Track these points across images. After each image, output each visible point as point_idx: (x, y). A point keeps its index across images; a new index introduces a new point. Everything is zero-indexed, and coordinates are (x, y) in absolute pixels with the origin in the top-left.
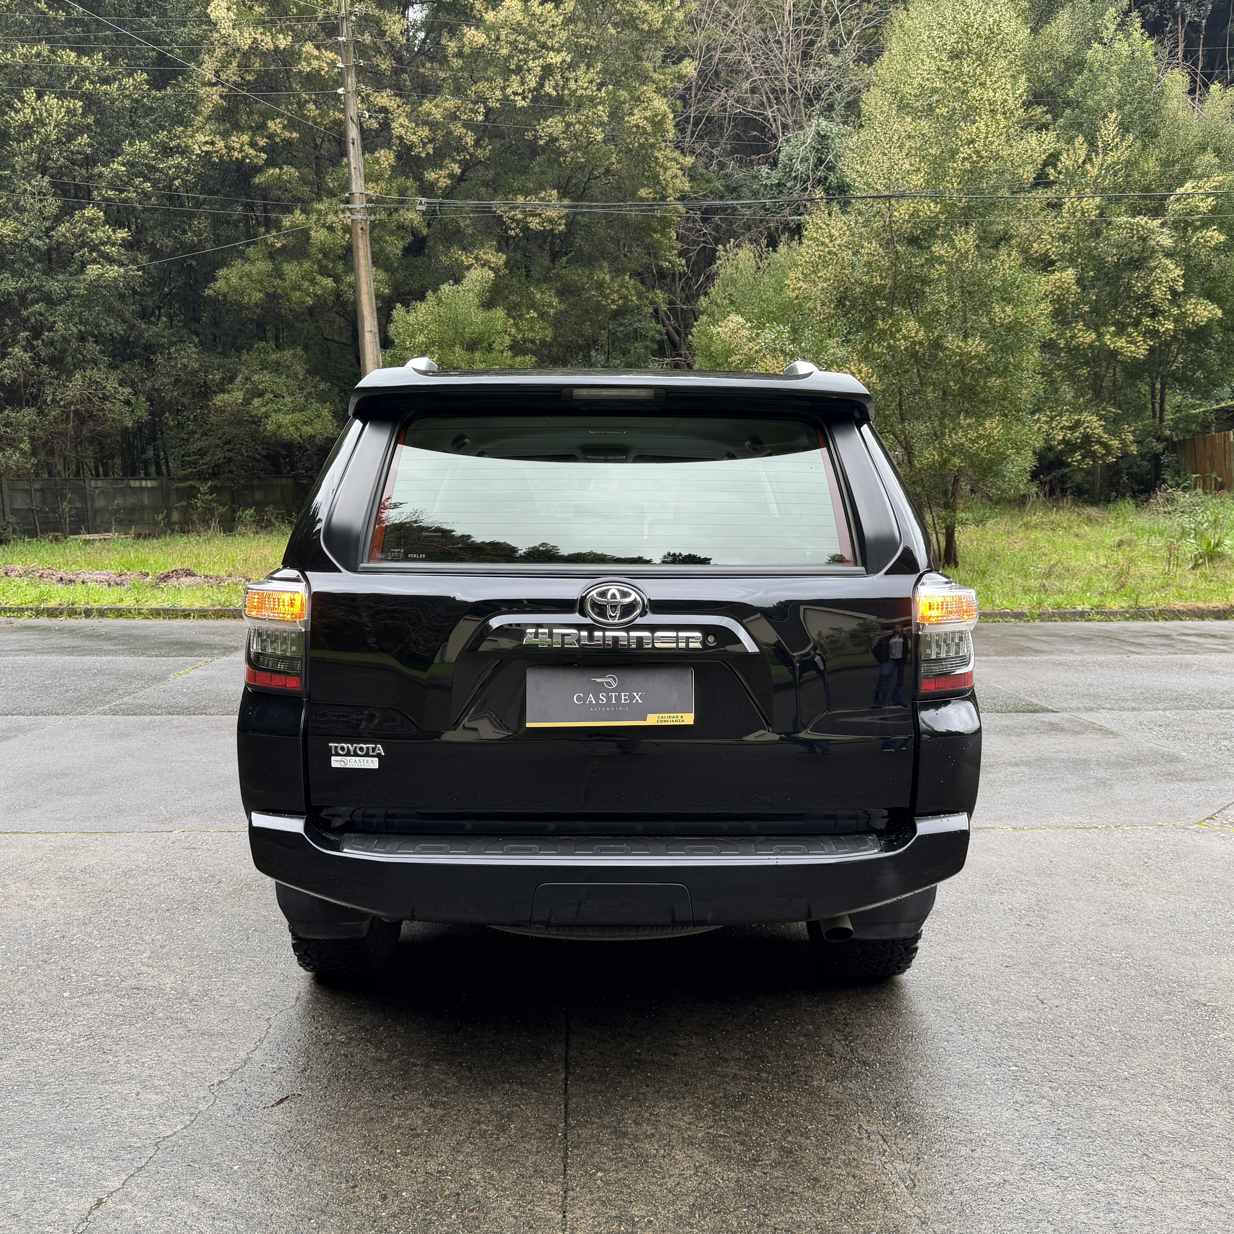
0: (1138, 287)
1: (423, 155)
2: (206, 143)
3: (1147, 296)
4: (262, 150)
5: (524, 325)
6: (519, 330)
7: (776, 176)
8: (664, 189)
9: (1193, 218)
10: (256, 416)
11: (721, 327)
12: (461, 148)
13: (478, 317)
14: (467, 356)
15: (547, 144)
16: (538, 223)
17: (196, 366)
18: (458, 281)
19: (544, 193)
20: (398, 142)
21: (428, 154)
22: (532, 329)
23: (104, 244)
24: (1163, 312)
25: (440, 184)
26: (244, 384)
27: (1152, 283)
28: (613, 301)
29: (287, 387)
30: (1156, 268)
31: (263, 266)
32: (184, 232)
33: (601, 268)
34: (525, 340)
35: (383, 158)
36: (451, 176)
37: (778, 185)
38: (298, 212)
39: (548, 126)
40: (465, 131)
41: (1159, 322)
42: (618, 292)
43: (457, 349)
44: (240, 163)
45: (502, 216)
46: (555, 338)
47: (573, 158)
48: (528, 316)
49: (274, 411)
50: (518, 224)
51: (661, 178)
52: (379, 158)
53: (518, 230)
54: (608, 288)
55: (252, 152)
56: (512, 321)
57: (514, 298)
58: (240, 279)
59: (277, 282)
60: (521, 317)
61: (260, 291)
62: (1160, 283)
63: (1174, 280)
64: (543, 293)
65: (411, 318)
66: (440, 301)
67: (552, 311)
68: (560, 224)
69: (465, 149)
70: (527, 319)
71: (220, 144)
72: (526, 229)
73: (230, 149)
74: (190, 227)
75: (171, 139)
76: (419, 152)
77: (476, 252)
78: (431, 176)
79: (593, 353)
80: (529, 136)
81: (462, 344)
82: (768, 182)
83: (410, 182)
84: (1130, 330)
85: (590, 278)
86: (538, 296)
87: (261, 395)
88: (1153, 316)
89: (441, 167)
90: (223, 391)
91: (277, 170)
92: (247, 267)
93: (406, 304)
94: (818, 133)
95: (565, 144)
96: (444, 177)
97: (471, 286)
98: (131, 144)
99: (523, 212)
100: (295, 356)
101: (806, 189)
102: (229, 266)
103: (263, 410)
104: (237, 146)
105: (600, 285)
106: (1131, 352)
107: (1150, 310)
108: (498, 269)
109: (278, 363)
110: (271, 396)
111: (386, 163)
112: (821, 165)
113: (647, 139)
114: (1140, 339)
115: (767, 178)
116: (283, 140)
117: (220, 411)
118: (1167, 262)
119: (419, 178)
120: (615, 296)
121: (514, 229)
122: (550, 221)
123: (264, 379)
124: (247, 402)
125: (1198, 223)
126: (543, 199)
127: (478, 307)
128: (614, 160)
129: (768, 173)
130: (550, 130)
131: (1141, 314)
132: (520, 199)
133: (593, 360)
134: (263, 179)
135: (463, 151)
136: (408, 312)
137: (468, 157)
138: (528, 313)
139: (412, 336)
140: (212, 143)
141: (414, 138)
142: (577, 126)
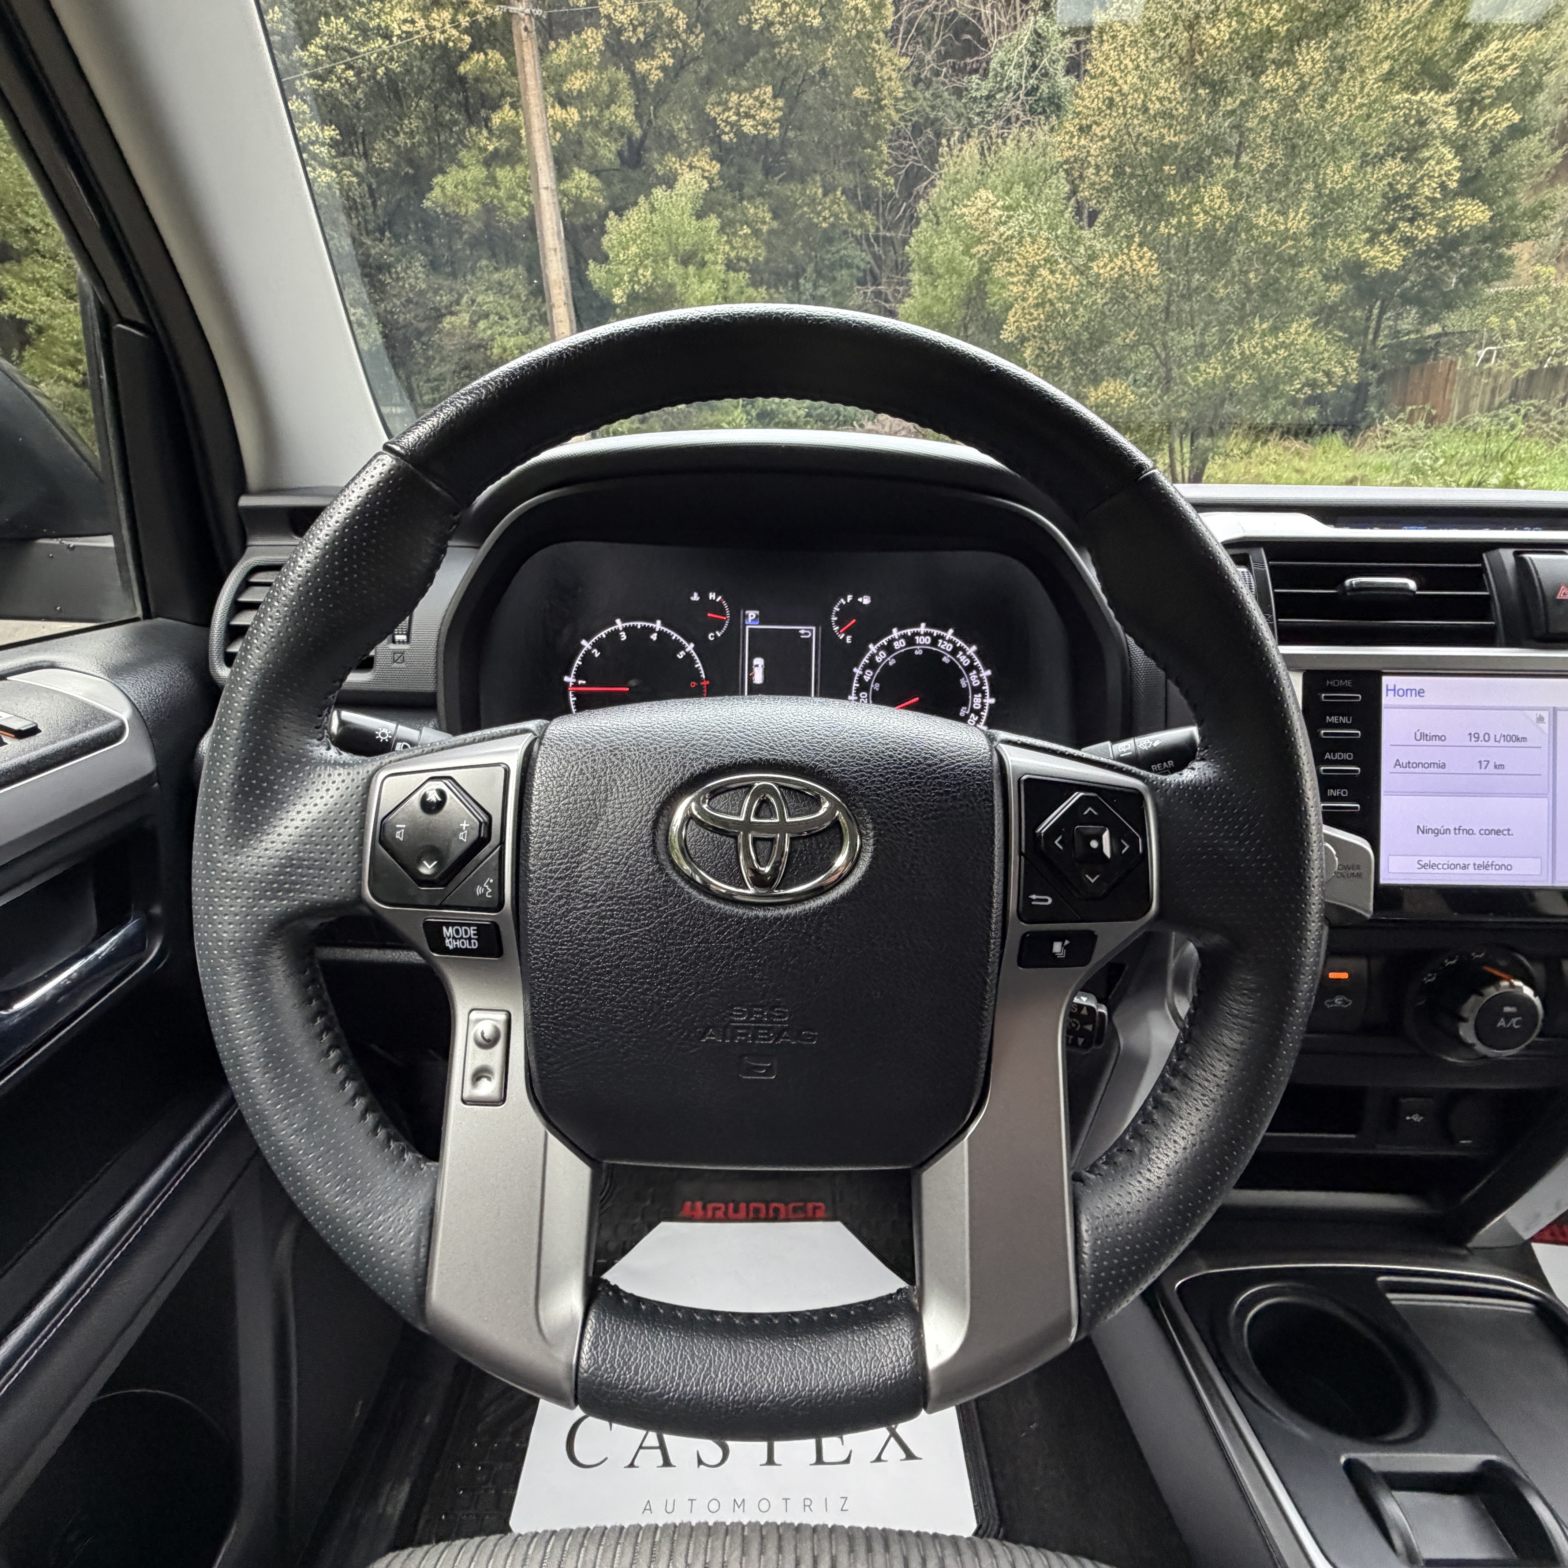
0: (1403, 184)
1: (634, 41)
2: (405, 21)
3: (1409, 196)
4: (466, 31)
5: (737, 242)
6: (733, 248)
7: (986, 87)
8: (879, 90)
9: (1483, 94)
10: (483, 339)
11: (965, 206)
12: (674, 35)
13: (692, 225)
14: (681, 271)
15: (762, 28)
16: (752, 126)
17: (424, 286)
18: (671, 186)
19: (758, 90)
20: (606, 23)
21: (639, 39)
22: (745, 246)
23: (313, 143)
24: (1423, 216)
25: (651, 77)
26: (469, 306)
27: (1421, 179)
28: (825, 219)
29: (511, 308)
30: (1429, 158)
31: (477, 172)
32: (397, 134)
33: (815, 182)
34: (739, 259)
35: (590, 40)
36: (663, 68)
37: (988, 97)
38: (507, 107)
39: (763, 6)
40: (676, 11)
41: (1419, 228)
42: (829, 208)
43: (671, 261)
44: (444, 47)
45: (715, 119)
46: (767, 261)
47: (788, 50)
48: (741, 233)
49: (500, 334)
50: (732, 128)
51: (878, 75)
52: (586, 40)
53: (732, 135)
54: (820, 204)
55: (455, 32)
56: (725, 238)
57: (729, 213)
58: (456, 187)
59: (492, 191)
60: (735, 234)
61: (477, 201)
62: (1430, 177)
63: (1448, 174)
64: (756, 207)
65: (623, 227)
66: (653, 210)
67: (765, 228)
68: (774, 129)
69: (677, 36)
70: (740, 236)
71: (421, 23)
72: (740, 134)
73: (431, 28)
74: (402, 128)
75: (371, 19)
76: (630, 37)
77: (690, 159)
78: (642, 66)
79: (802, 281)
80: (743, 20)
81: (676, 255)
82: (978, 94)
83: (621, 74)
84: (1383, 237)
85: (803, 193)
86: (752, 211)
87: (486, 316)
88: (1411, 221)
89: (653, 58)
90: (452, 313)
91: (482, 56)
92: (462, 174)
93: (620, 212)
94: (1036, 31)
95: (780, 31)
96: (657, 69)
97: (683, 190)
98: (327, 23)
99: (738, 114)
100: (517, 275)
101: (1018, 98)
102: (443, 172)
103: (489, 332)
104: (438, 25)
105: (813, 201)
106: (1384, 262)
107: (1409, 214)
108: (712, 179)
109: (500, 283)
110: (496, 318)
111: (594, 46)
112: (1033, 71)
113: (865, 27)
114: (1394, 247)
115: (977, 90)
116: (486, 18)
117: (451, 334)
118: (1445, 150)
119: (630, 70)
120: (826, 213)
121: (728, 134)
122: (765, 124)
123: (487, 300)
124: (474, 323)
125: (1487, 101)
126: (757, 98)
127: (691, 215)
128: (829, 55)
129: (978, 84)
130: (764, 11)
131: (1399, 219)
132: (734, 98)
133: (802, 288)
134: (468, 67)
135: (674, 37)
136: (621, 220)
137: (680, 45)
138: (742, 229)
139: (625, 248)
140: (413, 22)
141: (623, 18)
142: (793, 6)
